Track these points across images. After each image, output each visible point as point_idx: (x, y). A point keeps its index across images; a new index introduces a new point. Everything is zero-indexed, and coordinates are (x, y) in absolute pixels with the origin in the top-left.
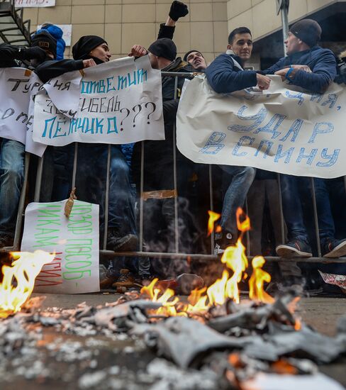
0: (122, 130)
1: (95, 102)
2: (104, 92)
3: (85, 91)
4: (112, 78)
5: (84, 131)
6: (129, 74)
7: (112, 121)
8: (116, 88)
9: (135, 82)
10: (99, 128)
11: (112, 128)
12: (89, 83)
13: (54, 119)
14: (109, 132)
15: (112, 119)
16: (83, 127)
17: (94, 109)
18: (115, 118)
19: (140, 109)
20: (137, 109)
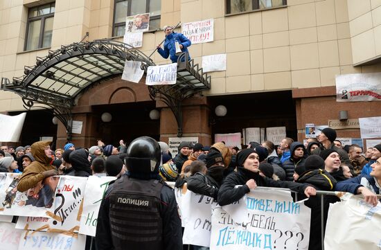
0: (275, 247)
1: (256, 218)
2: (263, 210)
3: (249, 207)
4: (271, 201)
5: (248, 244)
6: (284, 202)
7: (268, 238)
8: (274, 210)
9: (289, 211)
10: (258, 242)
11: (268, 245)
12: (252, 199)
13: (226, 228)
14: (265, 247)
15: (268, 236)
16: (246, 240)
17: (255, 225)
18: (270, 236)
19: (292, 235)
20: (289, 234)
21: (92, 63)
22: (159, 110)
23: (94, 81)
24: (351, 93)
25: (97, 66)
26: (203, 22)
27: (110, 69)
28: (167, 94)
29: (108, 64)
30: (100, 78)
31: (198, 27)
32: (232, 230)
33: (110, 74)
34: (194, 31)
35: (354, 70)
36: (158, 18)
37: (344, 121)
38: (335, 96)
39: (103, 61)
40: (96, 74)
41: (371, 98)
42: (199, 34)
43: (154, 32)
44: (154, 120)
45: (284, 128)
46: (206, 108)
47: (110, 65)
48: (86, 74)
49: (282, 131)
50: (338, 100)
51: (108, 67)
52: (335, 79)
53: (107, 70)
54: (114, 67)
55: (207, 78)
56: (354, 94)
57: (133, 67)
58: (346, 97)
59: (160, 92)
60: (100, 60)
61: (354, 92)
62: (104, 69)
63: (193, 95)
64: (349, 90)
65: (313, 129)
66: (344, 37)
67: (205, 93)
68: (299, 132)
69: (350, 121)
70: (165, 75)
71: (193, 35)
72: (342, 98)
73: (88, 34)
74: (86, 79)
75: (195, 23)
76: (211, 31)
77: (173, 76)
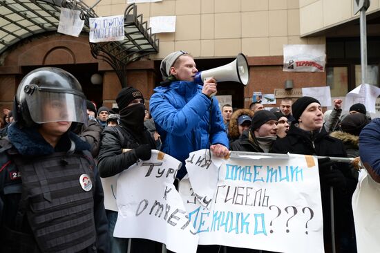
0: (271, 232)
1: (241, 191)
2: (250, 180)
3: (230, 176)
4: (261, 167)
5: (228, 230)
6: (279, 167)
7: (259, 219)
8: (265, 179)
9: (287, 178)
10: (245, 226)
11: (260, 228)
12: (233, 166)
13: (198, 210)
14: (256, 232)
15: (259, 215)
16: (226, 224)
17: (239, 201)
18: (262, 215)
19: (296, 212)
20: (291, 211)
21: (18, 13)
22: (102, 74)
23: (23, 37)
24: (297, 63)
25: (25, 17)
27: (43, 24)
28: (112, 54)
29: (40, 16)
30: (31, 34)
32: (206, 211)
33: (44, 31)
35: (300, 40)
37: (289, 90)
38: (282, 66)
39: (33, 11)
40: (25, 28)
41: (314, 69)
44: (96, 85)
45: (230, 97)
46: (153, 73)
47: (43, 18)
48: (12, 28)
49: (228, 100)
50: (284, 70)
51: (40, 21)
52: (282, 49)
53: (39, 25)
54: (49, 22)
55: (155, 40)
56: (300, 64)
57: (71, 17)
58: (292, 67)
59: (102, 50)
60: (29, 9)
61: (300, 62)
62: (36, 24)
63: (139, 58)
64: (295, 60)
65: (260, 97)
66: (293, 7)
67: (152, 57)
68: (246, 100)
69: (294, 90)
70: (111, 30)
72: (289, 68)
74: (12, 34)
77: (121, 31)
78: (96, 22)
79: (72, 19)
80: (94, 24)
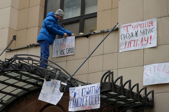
26: (144, 22)
31: (139, 29)
34: (134, 34)
36: (94, 15)
40: (9, 94)
42: (140, 37)
43: (87, 36)
57: (52, 86)
70: (88, 98)
71: (132, 39)
73: (15, 38)
75: (134, 24)
76: (154, 34)
77: (97, 99)
78: (75, 91)
79: (53, 88)
80: (74, 93)
